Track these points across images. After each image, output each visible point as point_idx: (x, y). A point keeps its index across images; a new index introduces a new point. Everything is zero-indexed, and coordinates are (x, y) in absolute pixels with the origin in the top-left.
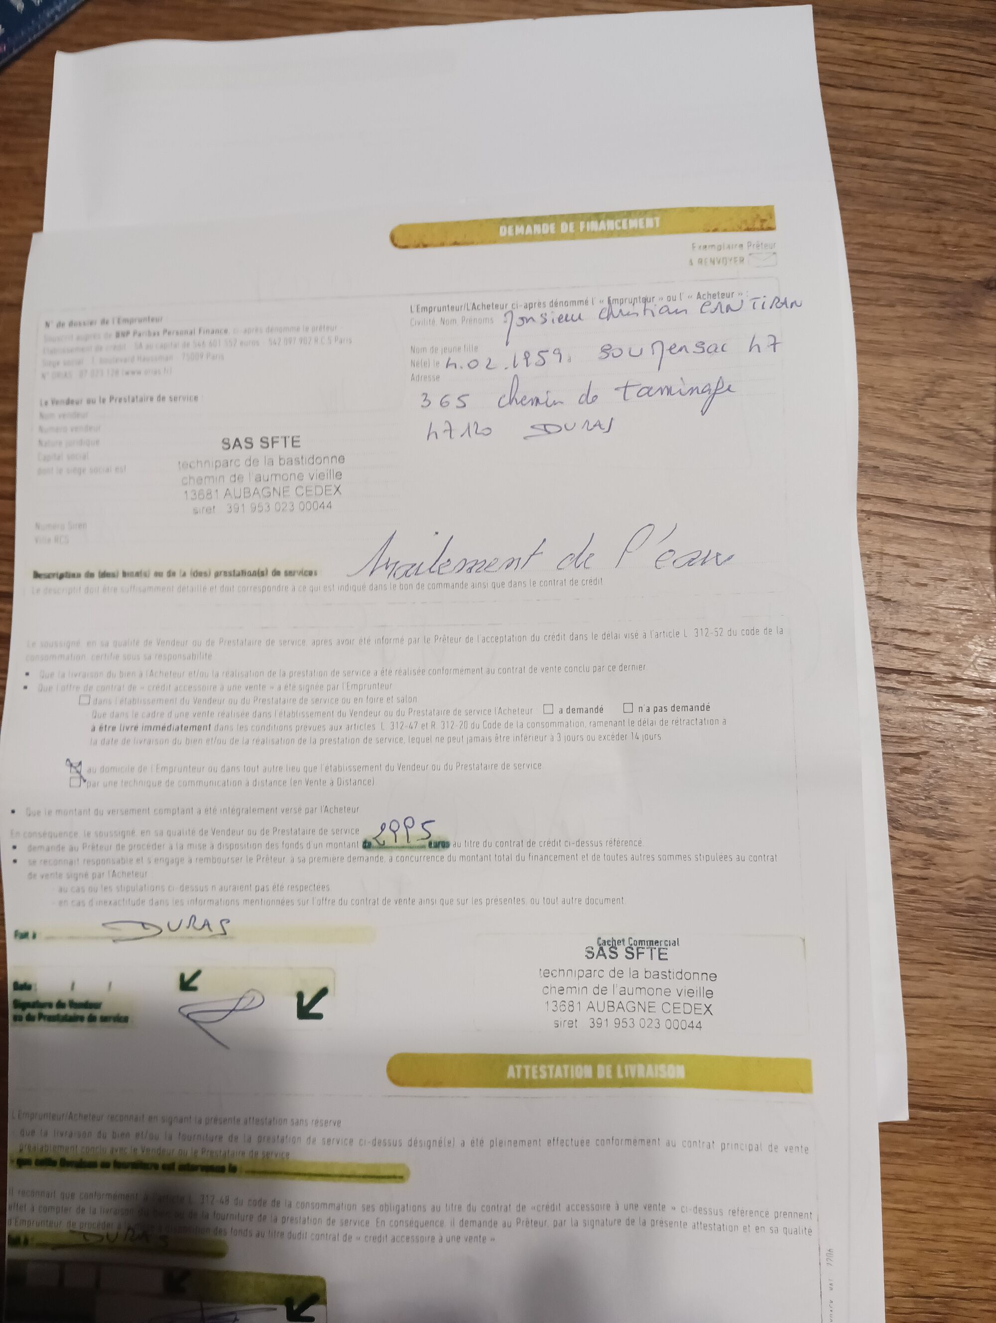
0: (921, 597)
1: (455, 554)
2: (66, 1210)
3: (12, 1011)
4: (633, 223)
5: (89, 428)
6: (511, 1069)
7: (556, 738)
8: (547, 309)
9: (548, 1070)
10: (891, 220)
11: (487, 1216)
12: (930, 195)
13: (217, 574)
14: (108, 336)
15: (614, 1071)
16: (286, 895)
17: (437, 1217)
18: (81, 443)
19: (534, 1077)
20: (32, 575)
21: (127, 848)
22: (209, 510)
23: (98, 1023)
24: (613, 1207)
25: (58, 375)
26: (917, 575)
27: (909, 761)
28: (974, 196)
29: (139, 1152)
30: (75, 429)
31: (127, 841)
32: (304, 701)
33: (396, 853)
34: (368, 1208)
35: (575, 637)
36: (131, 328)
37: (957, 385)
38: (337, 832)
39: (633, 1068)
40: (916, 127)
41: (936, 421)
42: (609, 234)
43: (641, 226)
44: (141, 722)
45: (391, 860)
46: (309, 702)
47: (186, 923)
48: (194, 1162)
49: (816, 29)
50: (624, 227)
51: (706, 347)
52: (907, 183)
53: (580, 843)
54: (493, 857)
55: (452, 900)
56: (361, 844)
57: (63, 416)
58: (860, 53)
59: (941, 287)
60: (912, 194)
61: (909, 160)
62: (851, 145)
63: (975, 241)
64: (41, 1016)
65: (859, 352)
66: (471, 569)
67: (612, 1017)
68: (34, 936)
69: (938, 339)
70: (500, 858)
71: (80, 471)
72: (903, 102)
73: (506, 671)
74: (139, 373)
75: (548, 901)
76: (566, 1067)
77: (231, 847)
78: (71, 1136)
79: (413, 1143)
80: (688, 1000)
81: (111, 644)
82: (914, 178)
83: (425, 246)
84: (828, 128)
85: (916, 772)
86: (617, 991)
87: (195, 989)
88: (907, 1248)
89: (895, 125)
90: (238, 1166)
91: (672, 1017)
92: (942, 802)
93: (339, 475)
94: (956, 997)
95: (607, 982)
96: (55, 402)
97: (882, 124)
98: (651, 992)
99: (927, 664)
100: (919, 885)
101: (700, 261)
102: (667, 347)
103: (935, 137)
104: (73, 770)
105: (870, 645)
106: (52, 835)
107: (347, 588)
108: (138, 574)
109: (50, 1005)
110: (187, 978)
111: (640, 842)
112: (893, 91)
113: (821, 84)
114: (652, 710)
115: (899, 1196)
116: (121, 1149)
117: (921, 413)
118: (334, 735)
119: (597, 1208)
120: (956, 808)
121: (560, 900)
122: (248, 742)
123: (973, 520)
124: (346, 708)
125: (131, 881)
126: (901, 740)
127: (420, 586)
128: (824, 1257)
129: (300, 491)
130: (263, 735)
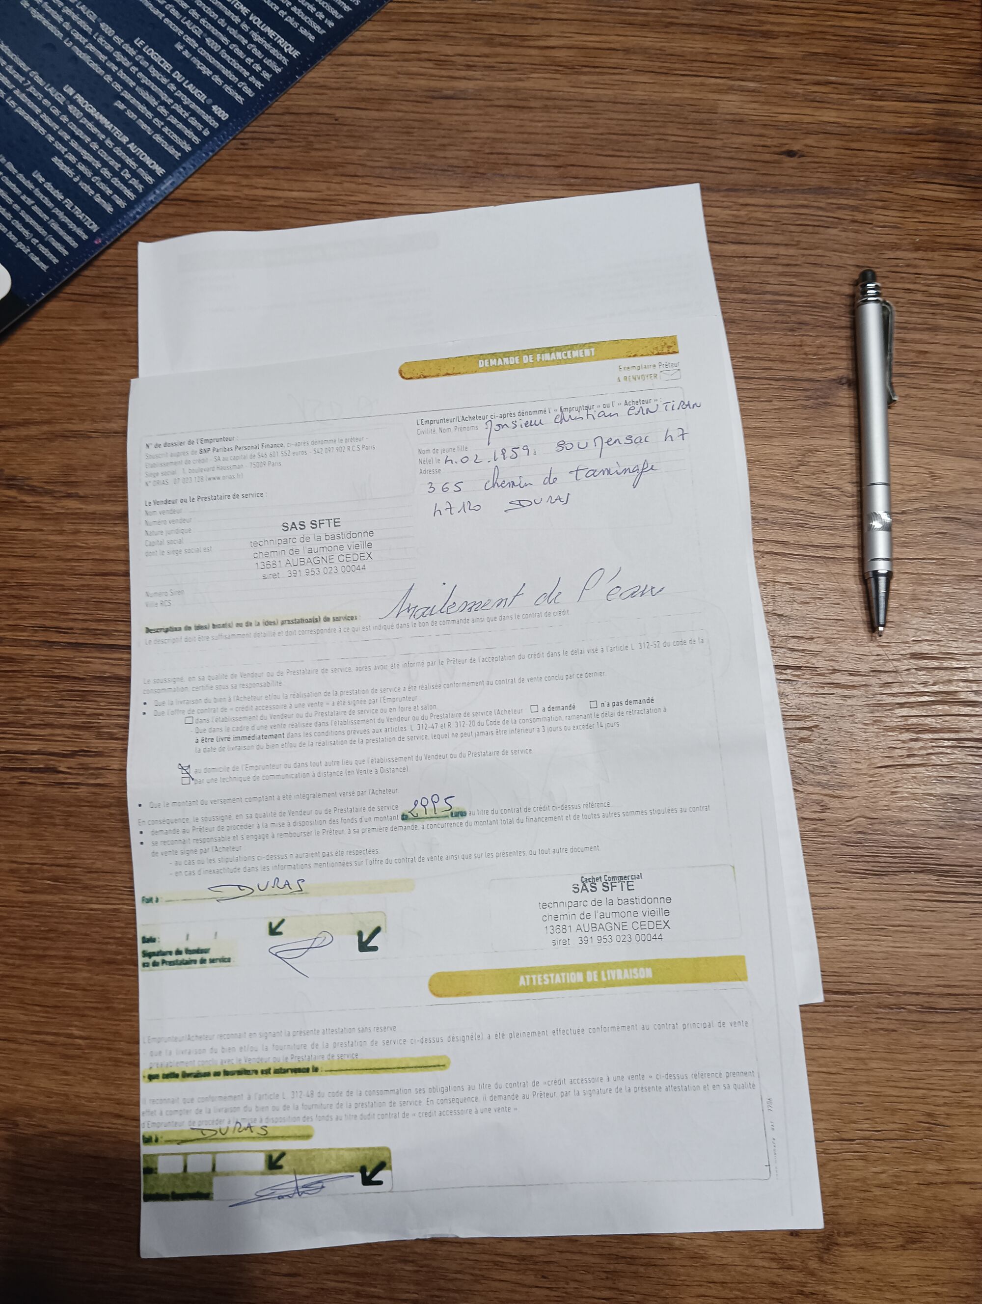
0: (805, 612)
1: (459, 598)
2: (187, 1112)
3: (141, 960)
4: (575, 354)
5: (183, 521)
6: (522, 978)
7: (541, 729)
8: (517, 418)
9: (550, 978)
10: (765, 338)
11: (510, 1092)
12: (793, 318)
13: (283, 623)
14: (194, 453)
15: (599, 975)
16: (347, 858)
17: (472, 1094)
18: (177, 531)
19: (540, 983)
20: (145, 630)
21: (226, 828)
22: (274, 576)
23: (208, 964)
24: (605, 1079)
25: (158, 482)
26: (801, 596)
27: (805, 734)
28: (827, 317)
29: (243, 1062)
30: (173, 522)
31: (225, 824)
32: (352, 712)
33: (427, 822)
34: (419, 1091)
35: (550, 655)
36: (211, 446)
37: (822, 456)
38: (381, 809)
39: (613, 972)
40: (780, 269)
41: (808, 483)
42: (558, 362)
43: (582, 356)
44: (232, 734)
45: (423, 828)
46: (356, 713)
47: (271, 884)
48: (285, 1067)
49: (703, 200)
50: (569, 356)
51: (633, 439)
52: (776, 311)
53: (564, 807)
54: (499, 821)
55: (470, 855)
56: (400, 817)
57: (162, 513)
58: (737, 217)
59: (806, 385)
60: (780, 318)
61: (777, 294)
62: (733, 285)
63: (828, 350)
64: (164, 962)
65: (746, 436)
66: (471, 608)
67: (595, 935)
68: (157, 901)
69: (806, 424)
70: (504, 822)
71: (177, 552)
72: (770, 251)
73: (500, 682)
74: (219, 478)
75: (542, 852)
76: (563, 974)
77: (303, 824)
78: (189, 1053)
79: (451, 1039)
80: (651, 919)
81: (206, 678)
82: (781, 307)
83: (425, 377)
84: (715, 274)
85: (811, 741)
86: (598, 915)
87: (280, 933)
88: (832, 1102)
89: (764, 268)
90: (319, 1067)
91: (640, 932)
92: (831, 762)
93: (370, 545)
94: (852, 908)
95: (590, 909)
96: (157, 503)
97: (756, 268)
98: (623, 915)
99: (813, 661)
100: (819, 826)
101: (625, 378)
102: (605, 440)
103: (796, 275)
104: (184, 772)
105: (769, 649)
106: (169, 822)
107: (379, 628)
108: (224, 626)
109: (170, 953)
110: (274, 926)
111: (608, 804)
112: (763, 244)
113: (709, 241)
114: (611, 705)
115: (822, 1061)
116: (229, 1061)
117: (796, 478)
118: (375, 736)
119: (593, 1080)
120: (843, 766)
121: (551, 851)
122: (312, 745)
123: (839, 554)
124: (383, 716)
125: (230, 854)
126: (798, 718)
127: (434, 623)
128: (765, 1104)
129: (341, 558)
130: (323, 739)
